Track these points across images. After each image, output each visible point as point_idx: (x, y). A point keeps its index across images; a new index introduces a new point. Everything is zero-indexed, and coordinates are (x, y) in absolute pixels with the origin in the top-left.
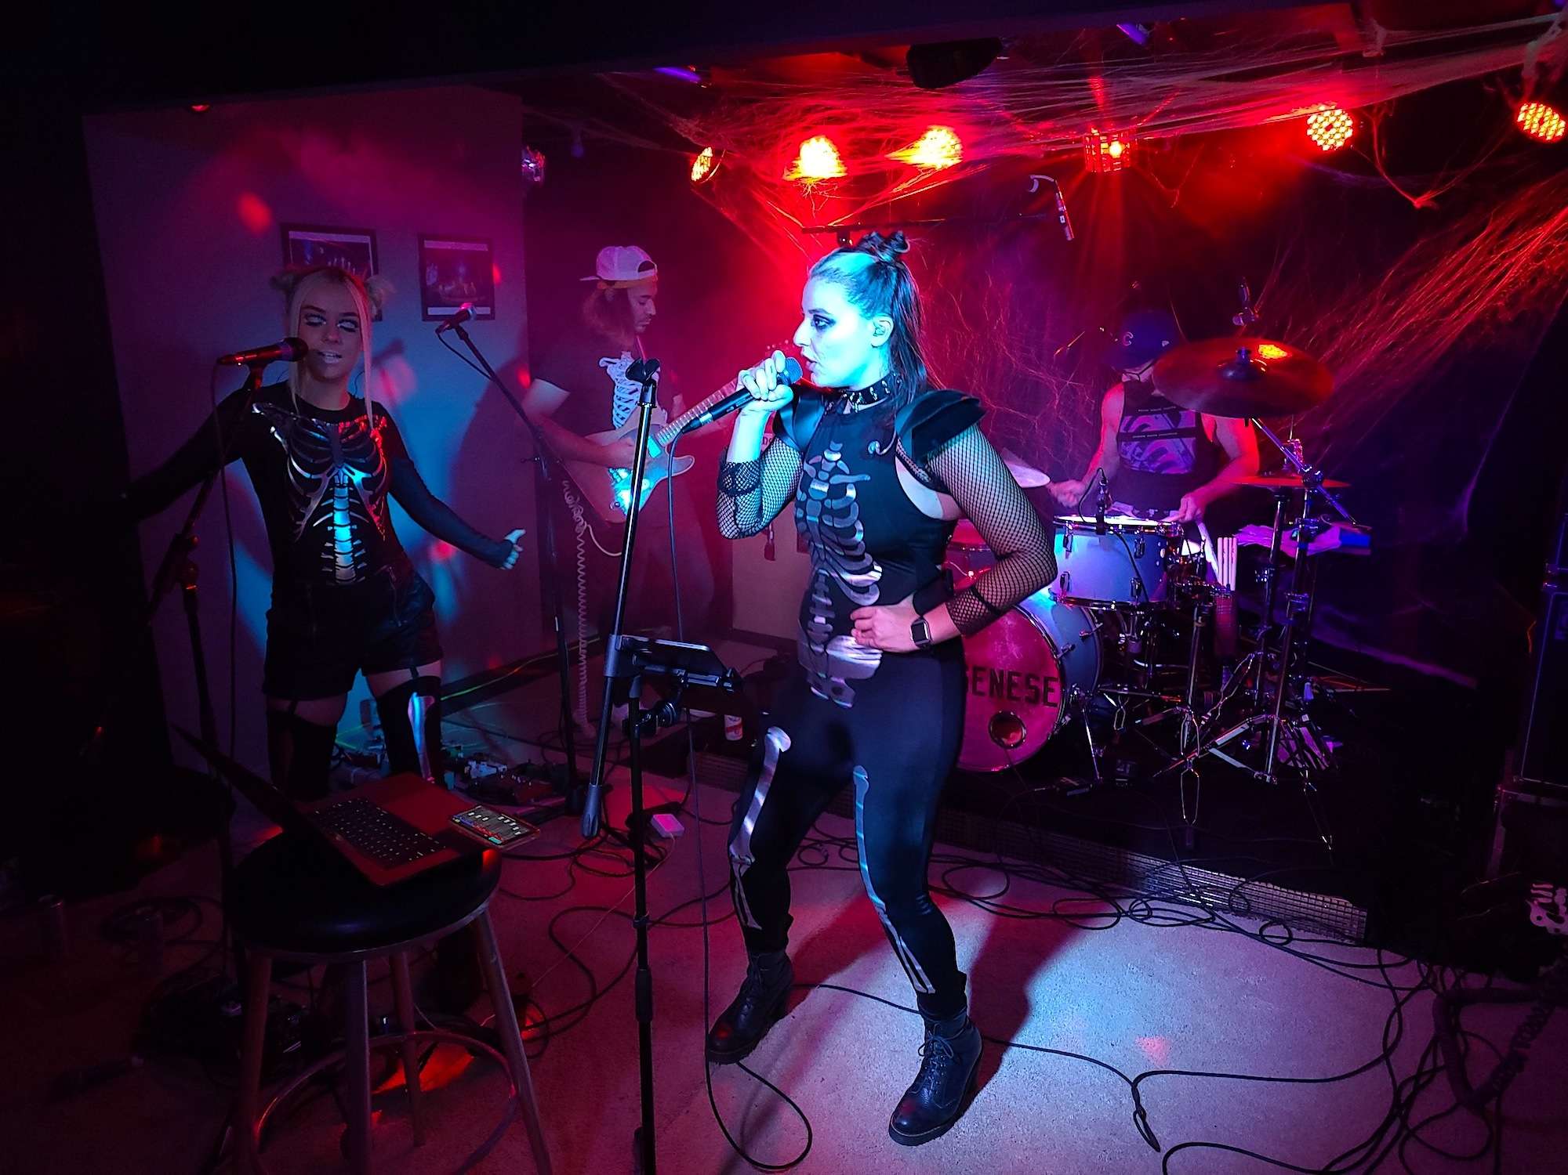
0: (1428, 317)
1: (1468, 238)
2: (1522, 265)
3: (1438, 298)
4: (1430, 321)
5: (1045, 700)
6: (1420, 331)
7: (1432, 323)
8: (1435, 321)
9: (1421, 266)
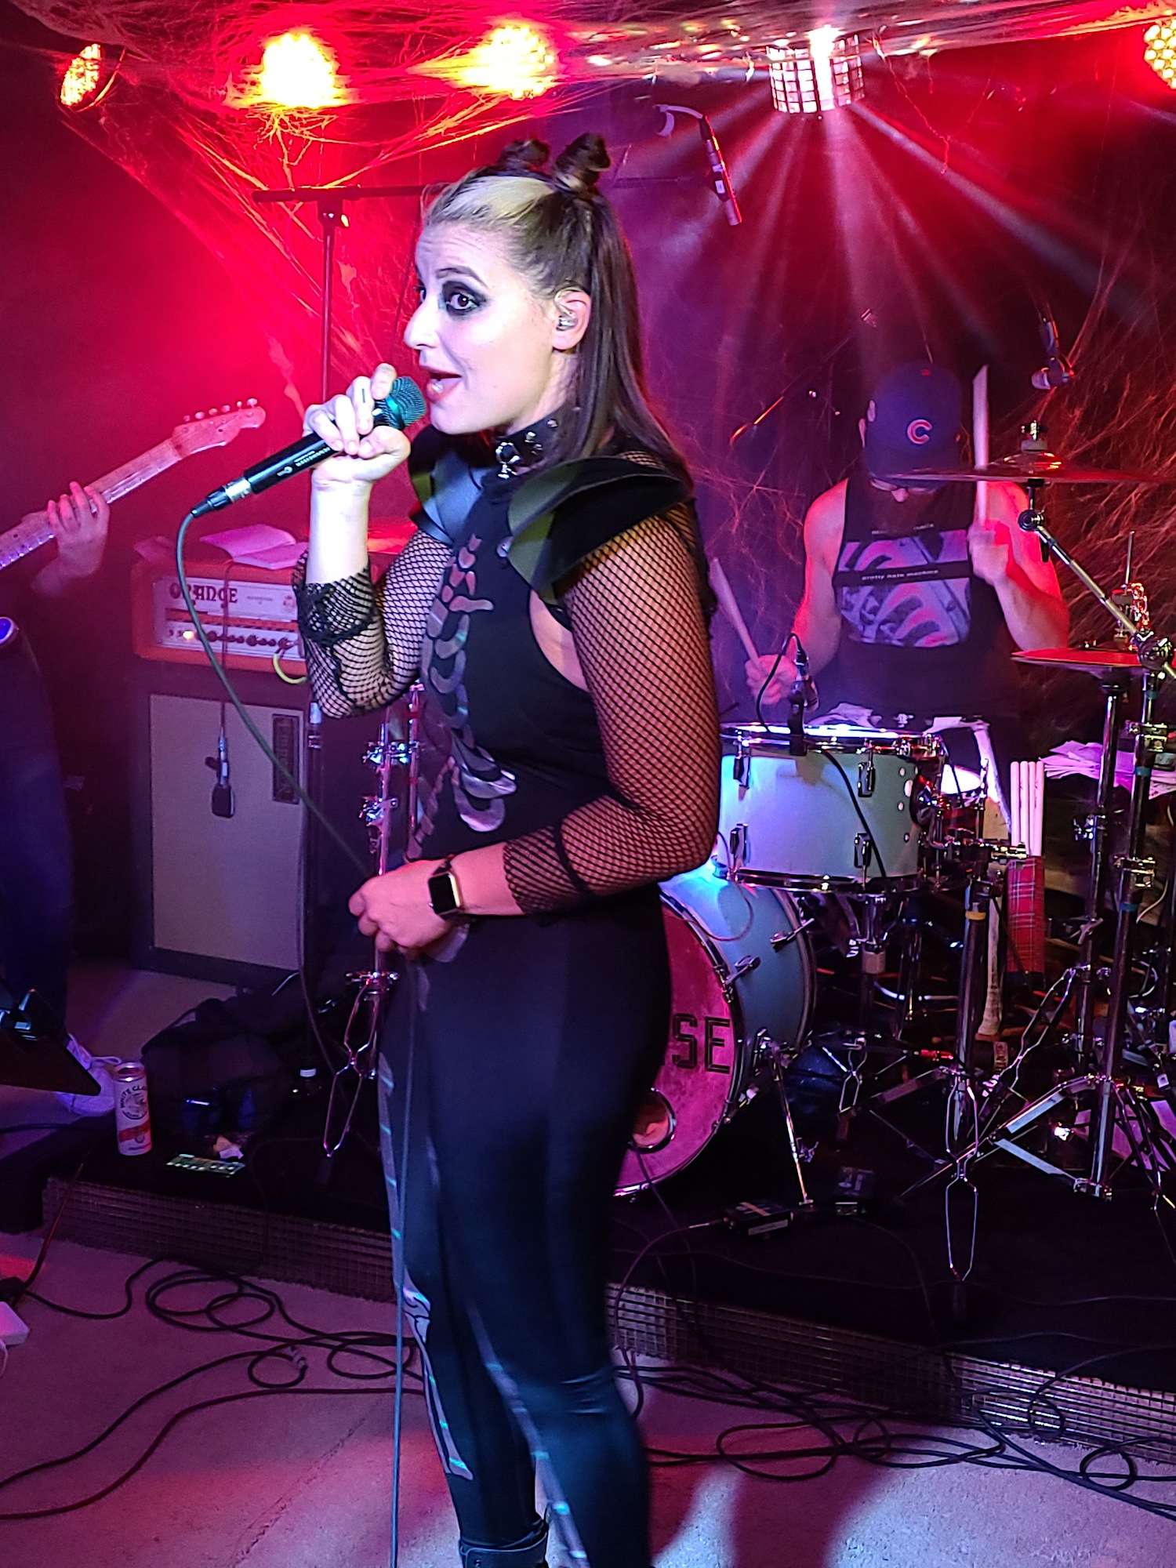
5: (708, 1060)
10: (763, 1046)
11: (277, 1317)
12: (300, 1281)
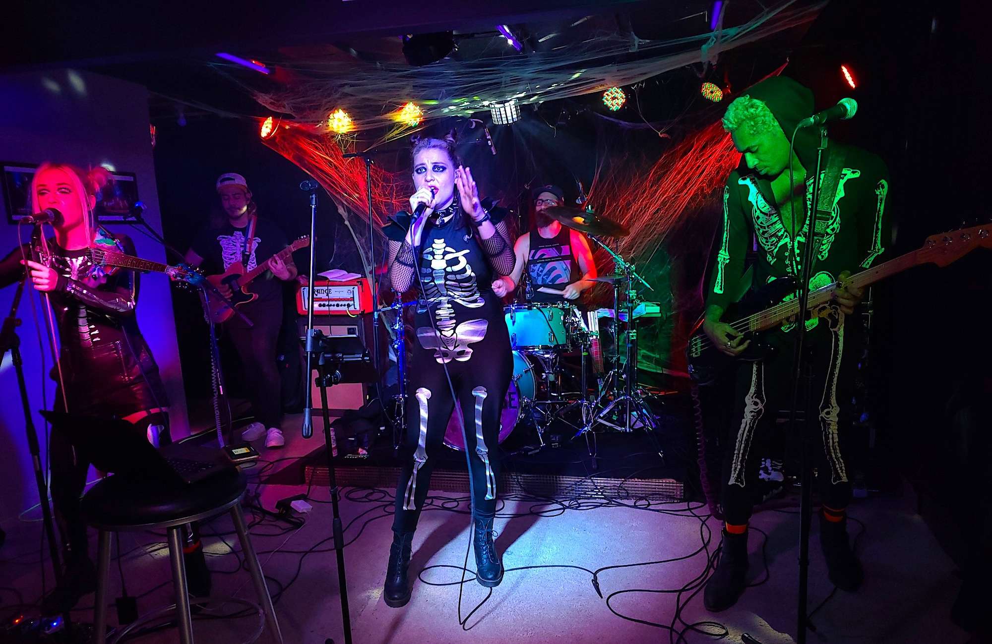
0: (673, 194)
1: (685, 153)
2: (712, 165)
3: (676, 184)
5: (510, 404)
6: (670, 201)
7: (674, 197)
8: (676, 196)
9: (666, 168)
10: (525, 401)
11: (387, 496)
12: (391, 487)
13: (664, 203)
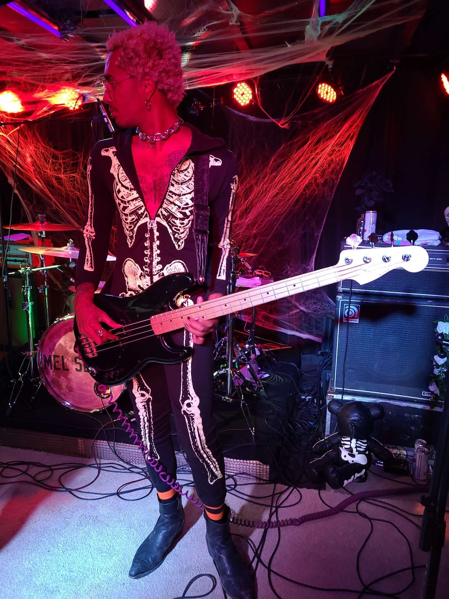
0: (290, 181)
1: (303, 145)
2: (325, 158)
3: (293, 172)
4: (290, 183)
6: (287, 187)
7: (292, 184)
8: (293, 182)
9: (285, 157)
13: (282, 189)
